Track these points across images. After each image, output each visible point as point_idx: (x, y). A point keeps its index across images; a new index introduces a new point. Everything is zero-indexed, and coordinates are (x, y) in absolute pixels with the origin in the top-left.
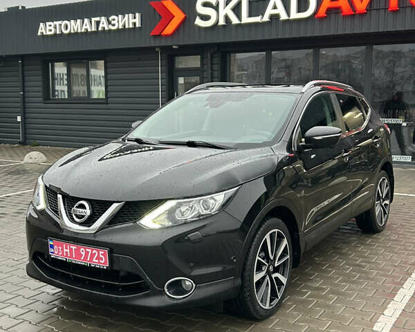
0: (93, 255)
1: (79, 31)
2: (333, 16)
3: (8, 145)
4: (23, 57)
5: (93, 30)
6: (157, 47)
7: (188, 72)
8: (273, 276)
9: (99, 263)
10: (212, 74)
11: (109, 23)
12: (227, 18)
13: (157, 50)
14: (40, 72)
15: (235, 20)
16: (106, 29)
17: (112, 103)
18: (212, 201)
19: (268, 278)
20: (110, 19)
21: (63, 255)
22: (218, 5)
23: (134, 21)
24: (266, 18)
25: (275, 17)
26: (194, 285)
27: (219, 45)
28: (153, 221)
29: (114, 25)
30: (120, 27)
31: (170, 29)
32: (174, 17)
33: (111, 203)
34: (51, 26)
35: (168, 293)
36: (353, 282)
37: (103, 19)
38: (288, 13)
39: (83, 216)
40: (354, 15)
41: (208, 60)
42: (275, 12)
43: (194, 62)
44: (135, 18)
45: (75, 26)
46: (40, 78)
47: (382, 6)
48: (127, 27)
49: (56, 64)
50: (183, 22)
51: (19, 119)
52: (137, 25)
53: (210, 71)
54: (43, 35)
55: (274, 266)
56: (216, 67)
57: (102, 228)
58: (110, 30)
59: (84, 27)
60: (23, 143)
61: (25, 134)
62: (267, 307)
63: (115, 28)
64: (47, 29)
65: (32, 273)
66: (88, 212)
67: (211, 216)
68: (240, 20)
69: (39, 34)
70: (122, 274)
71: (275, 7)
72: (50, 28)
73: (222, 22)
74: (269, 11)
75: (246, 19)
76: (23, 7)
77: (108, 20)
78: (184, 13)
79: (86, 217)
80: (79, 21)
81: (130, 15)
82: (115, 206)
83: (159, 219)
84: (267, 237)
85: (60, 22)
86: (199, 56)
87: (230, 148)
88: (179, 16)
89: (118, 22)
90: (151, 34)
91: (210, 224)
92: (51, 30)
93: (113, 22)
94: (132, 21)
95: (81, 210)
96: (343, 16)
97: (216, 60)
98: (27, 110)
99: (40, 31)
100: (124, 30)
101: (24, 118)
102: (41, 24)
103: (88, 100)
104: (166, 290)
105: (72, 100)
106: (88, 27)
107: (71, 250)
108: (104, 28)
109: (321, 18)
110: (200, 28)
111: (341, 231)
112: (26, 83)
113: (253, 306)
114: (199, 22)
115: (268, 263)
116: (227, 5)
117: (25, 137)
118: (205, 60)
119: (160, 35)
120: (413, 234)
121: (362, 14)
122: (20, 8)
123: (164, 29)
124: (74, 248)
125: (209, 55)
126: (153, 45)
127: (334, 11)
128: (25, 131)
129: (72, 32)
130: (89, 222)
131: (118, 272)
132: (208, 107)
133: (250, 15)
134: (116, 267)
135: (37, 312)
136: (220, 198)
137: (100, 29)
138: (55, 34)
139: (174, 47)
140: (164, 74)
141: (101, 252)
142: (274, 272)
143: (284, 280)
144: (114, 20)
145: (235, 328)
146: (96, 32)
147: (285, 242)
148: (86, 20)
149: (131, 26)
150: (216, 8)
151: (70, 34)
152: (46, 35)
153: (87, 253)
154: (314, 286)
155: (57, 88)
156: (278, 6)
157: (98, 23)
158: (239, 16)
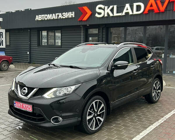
0: (27, 107)
1: (51, 19)
2: (151, 13)
3: (24, 63)
4: (30, 29)
5: (56, 18)
6: (81, 25)
7: (93, 35)
8: (97, 118)
9: (29, 110)
10: (102, 36)
11: (63, 15)
12: (108, 13)
13: (81, 26)
14: (36, 35)
15: (111, 15)
16: (61, 18)
17: (63, 48)
18: (70, 89)
19: (94, 118)
20: (63, 14)
21: (18, 107)
22: (105, 8)
23: (72, 15)
24: (124, 14)
25: (127, 14)
26: (62, 120)
27: (106, 25)
28: (48, 95)
29: (64, 16)
30: (67, 17)
31: (85, 18)
32: (87, 13)
33: (34, 88)
34: (40, 16)
35: (52, 122)
36: (133, 122)
37: (60, 14)
38: (133, 12)
39: (25, 93)
40: (159, 13)
41: (101, 31)
42: (127, 11)
43: (95, 31)
44: (72, 14)
45: (49, 17)
46: (36, 37)
47: (171, 9)
48: (69, 17)
49: (43, 31)
50: (91, 15)
51: (28, 53)
52: (73, 17)
53: (101, 35)
54: (37, 20)
55: (97, 114)
56: (104, 33)
57: (31, 97)
58: (63, 19)
59: (53, 17)
60: (30, 63)
61: (30, 59)
62: (93, 129)
63: (65, 17)
64: (39, 18)
65: (9, 113)
66: (26, 91)
67: (69, 94)
68: (113, 14)
69: (36, 20)
70: (37, 114)
71: (127, 9)
72: (40, 17)
73: (106, 15)
74: (125, 11)
75: (115, 14)
76: (31, 9)
77: (62, 14)
78: (91, 11)
79: (26, 93)
80: (51, 15)
81: (71, 12)
82: (35, 89)
83: (50, 95)
84: (94, 103)
85: (44, 15)
86: (98, 29)
87: (84, 69)
88: (89, 13)
89: (66, 15)
90: (78, 20)
91: (68, 97)
92: (40, 18)
93: (64, 15)
94: (71, 15)
95: (24, 90)
96: (155, 13)
97: (104, 31)
98: (31, 50)
99: (36, 19)
100: (68, 19)
101: (30, 53)
102: (37, 16)
103: (54, 46)
104: (51, 121)
105: (48, 46)
106: (54, 17)
107: (21, 105)
108: (60, 17)
109: (146, 14)
110: (97, 18)
111: (139, 102)
112: (31, 39)
113: (87, 128)
114: (97, 15)
115: (94, 113)
116: (108, 8)
117: (30, 60)
118: (100, 30)
119: (82, 20)
120: (174, 104)
121: (163, 12)
122: (29, 9)
123: (83, 18)
124: (21, 104)
125: (101, 29)
126: (79, 24)
127: (151, 11)
128: (30, 58)
129: (48, 19)
130: (27, 95)
131: (36, 113)
132: (81, 53)
133: (117, 12)
134: (35, 112)
135: (11, 127)
136: (73, 88)
137: (59, 18)
138: (42, 20)
139: (88, 25)
140: (83, 36)
141: (30, 106)
142: (97, 116)
143: (102, 120)
144: (64, 14)
145: (80, 137)
146: (57, 19)
147: (103, 105)
148: (54, 14)
149: (71, 17)
150: (104, 10)
151: (47, 20)
152: (39, 20)
153: (25, 106)
154: (118, 123)
155: (43, 41)
156: (128, 9)
157: (58, 15)
158: (113, 13)
